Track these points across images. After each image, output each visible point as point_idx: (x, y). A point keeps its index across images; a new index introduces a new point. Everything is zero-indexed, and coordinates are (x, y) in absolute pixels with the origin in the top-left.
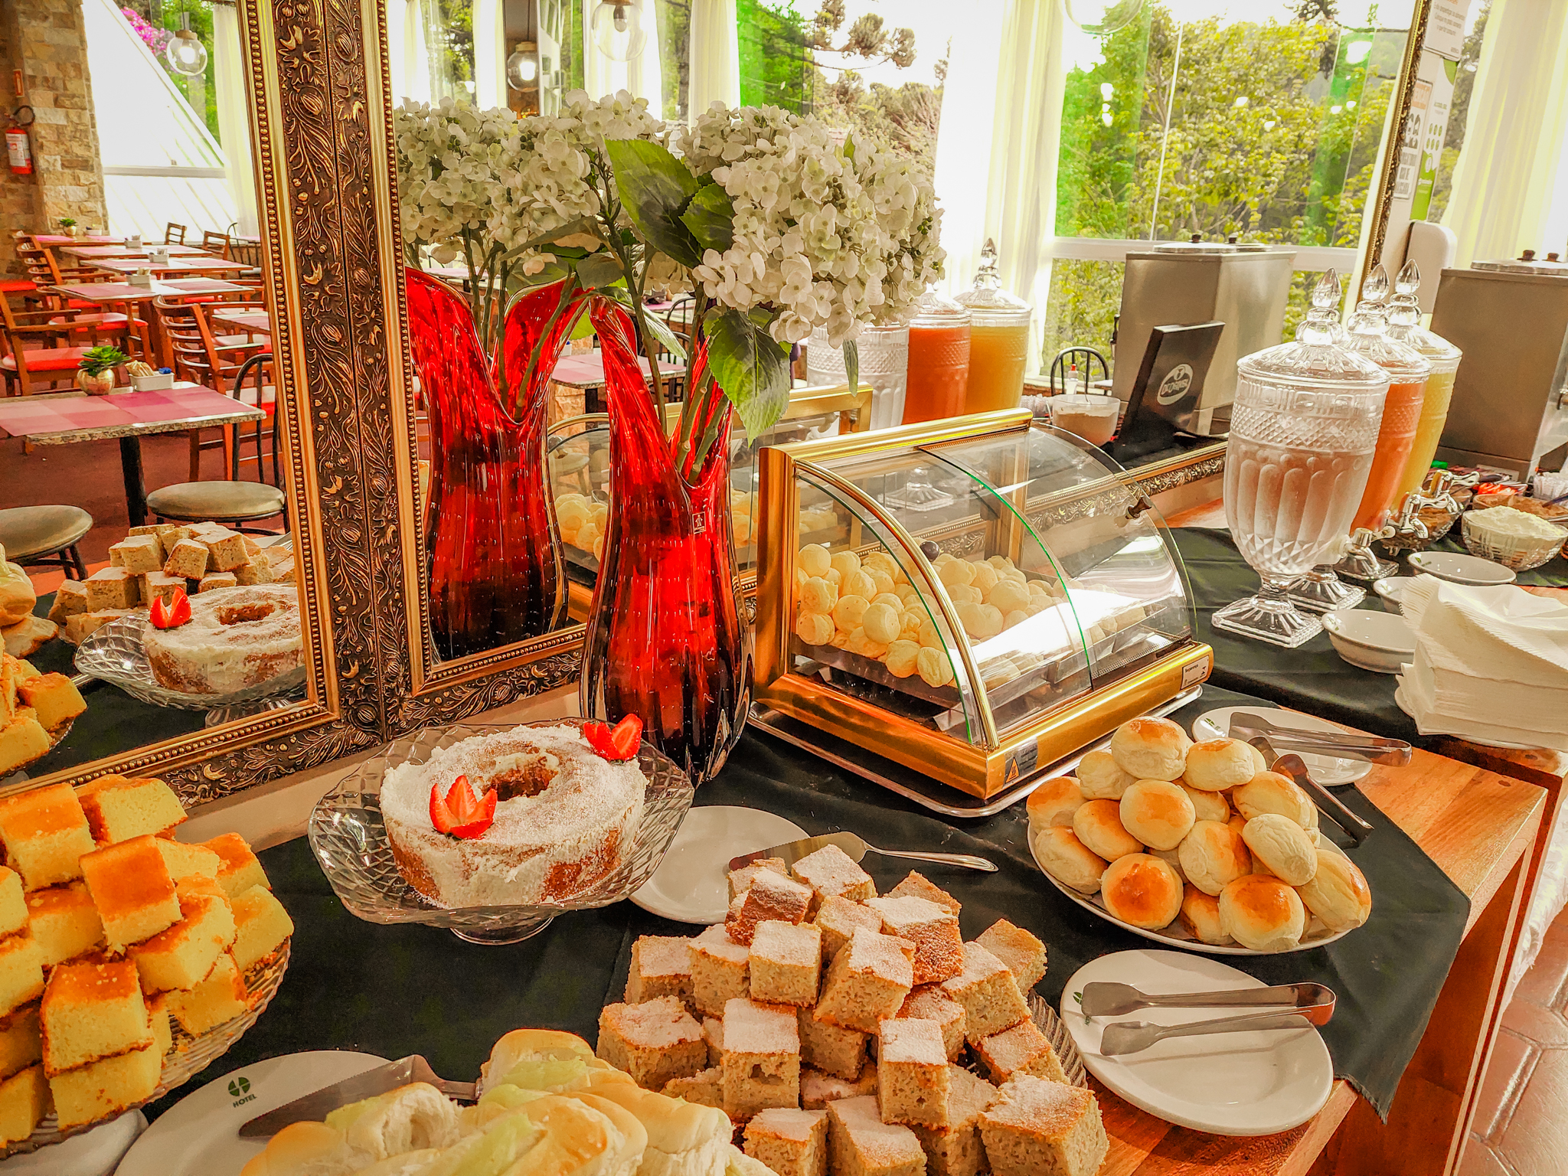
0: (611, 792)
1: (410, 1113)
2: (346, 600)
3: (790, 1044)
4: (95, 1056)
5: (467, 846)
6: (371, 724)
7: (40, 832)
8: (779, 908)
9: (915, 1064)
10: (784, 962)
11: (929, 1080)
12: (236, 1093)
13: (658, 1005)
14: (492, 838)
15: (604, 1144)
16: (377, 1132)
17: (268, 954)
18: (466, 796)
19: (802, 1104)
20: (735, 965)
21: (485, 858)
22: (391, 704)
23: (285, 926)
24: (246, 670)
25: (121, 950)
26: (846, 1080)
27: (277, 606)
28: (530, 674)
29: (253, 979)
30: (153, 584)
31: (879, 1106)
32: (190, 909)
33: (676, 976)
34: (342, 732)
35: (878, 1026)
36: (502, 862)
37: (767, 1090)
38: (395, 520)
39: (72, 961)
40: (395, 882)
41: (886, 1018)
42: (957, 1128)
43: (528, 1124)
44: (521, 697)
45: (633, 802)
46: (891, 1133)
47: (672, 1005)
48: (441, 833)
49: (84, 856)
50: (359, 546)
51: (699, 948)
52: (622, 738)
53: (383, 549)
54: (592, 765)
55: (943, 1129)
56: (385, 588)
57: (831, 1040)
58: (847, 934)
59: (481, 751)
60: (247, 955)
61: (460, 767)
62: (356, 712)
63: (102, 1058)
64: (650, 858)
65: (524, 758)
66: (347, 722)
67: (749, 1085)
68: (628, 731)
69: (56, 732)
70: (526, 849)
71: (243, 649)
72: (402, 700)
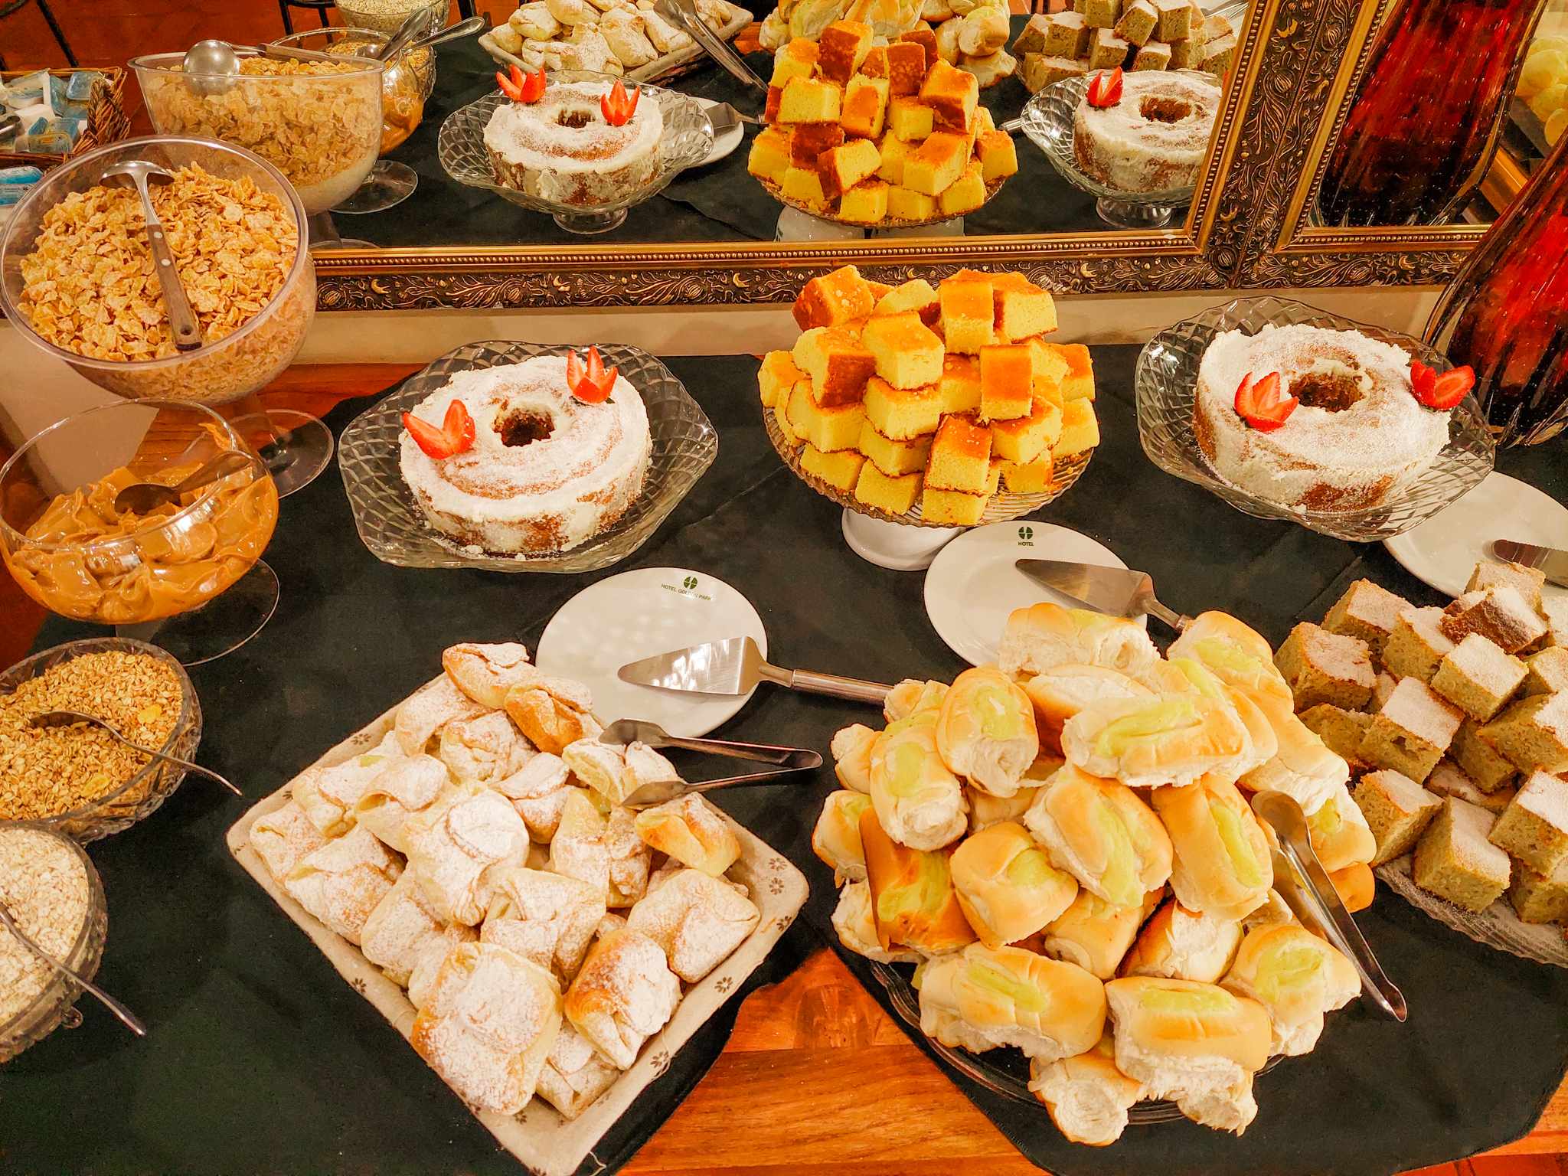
0: (1405, 439)
1: (1124, 641)
2: (1252, 147)
3: (1443, 742)
4: (953, 487)
5: (1255, 434)
6: (1225, 268)
7: (964, 315)
8: (1501, 629)
9: (1544, 821)
10: (1474, 680)
11: (1550, 839)
12: (1022, 536)
13: (1347, 642)
14: (1274, 437)
15: (1238, 751)
16: (1098, 642)
17: (1075, 455)
18: (1272, 391)
19: (1426, 784)
20: (1432, 651)
21: (1264, 452)
22: (1249, 256)
23: (1095, 440)
24: (1145, 172)
25: (987, 421)
26: (1480, 789)
27: (1194, 110)
28: (1397, 263)
29: (1059, 468)
30: (1101, 43)
31: (1494, 826)
32: (1037, 410)
33: (1377, 628)
34: (1200, 267)
35: (1532, 771)
36: (1276, 461)
37: (1399, 758)
38: (1331, 77)
39: (956, 415)
40: (1187, 431)
41: (1545, 771)
42: (1555, 882)
43: (1193, 710)
44: (1377, 283)
45: (1421, 458)
46: (1489, 851)
47: (1360, 648)
48: (1237, 414)
49: (985, 346)
50: (1286, 97)
51: (1408, 620)
52: (1446, 387)
53: (1306, 105)
54: (1402, 404)
55: (1542, 878)
56: (1290, 145)
57: (1484, 755)
58: (1553, 686)
59: (1307, 347)
60: (1061, 451)
61: (1281, 355)
62: (1217, 255)
63: (956, 490)
64: (1410, 516)
65: (1342, 368)
66: (1207, 260)
67: (1387, 746)
68: (1455, 383)
69: (991, 186)
70: (1301, 461)
71: (1150, 150)
72: (1262, 253)
